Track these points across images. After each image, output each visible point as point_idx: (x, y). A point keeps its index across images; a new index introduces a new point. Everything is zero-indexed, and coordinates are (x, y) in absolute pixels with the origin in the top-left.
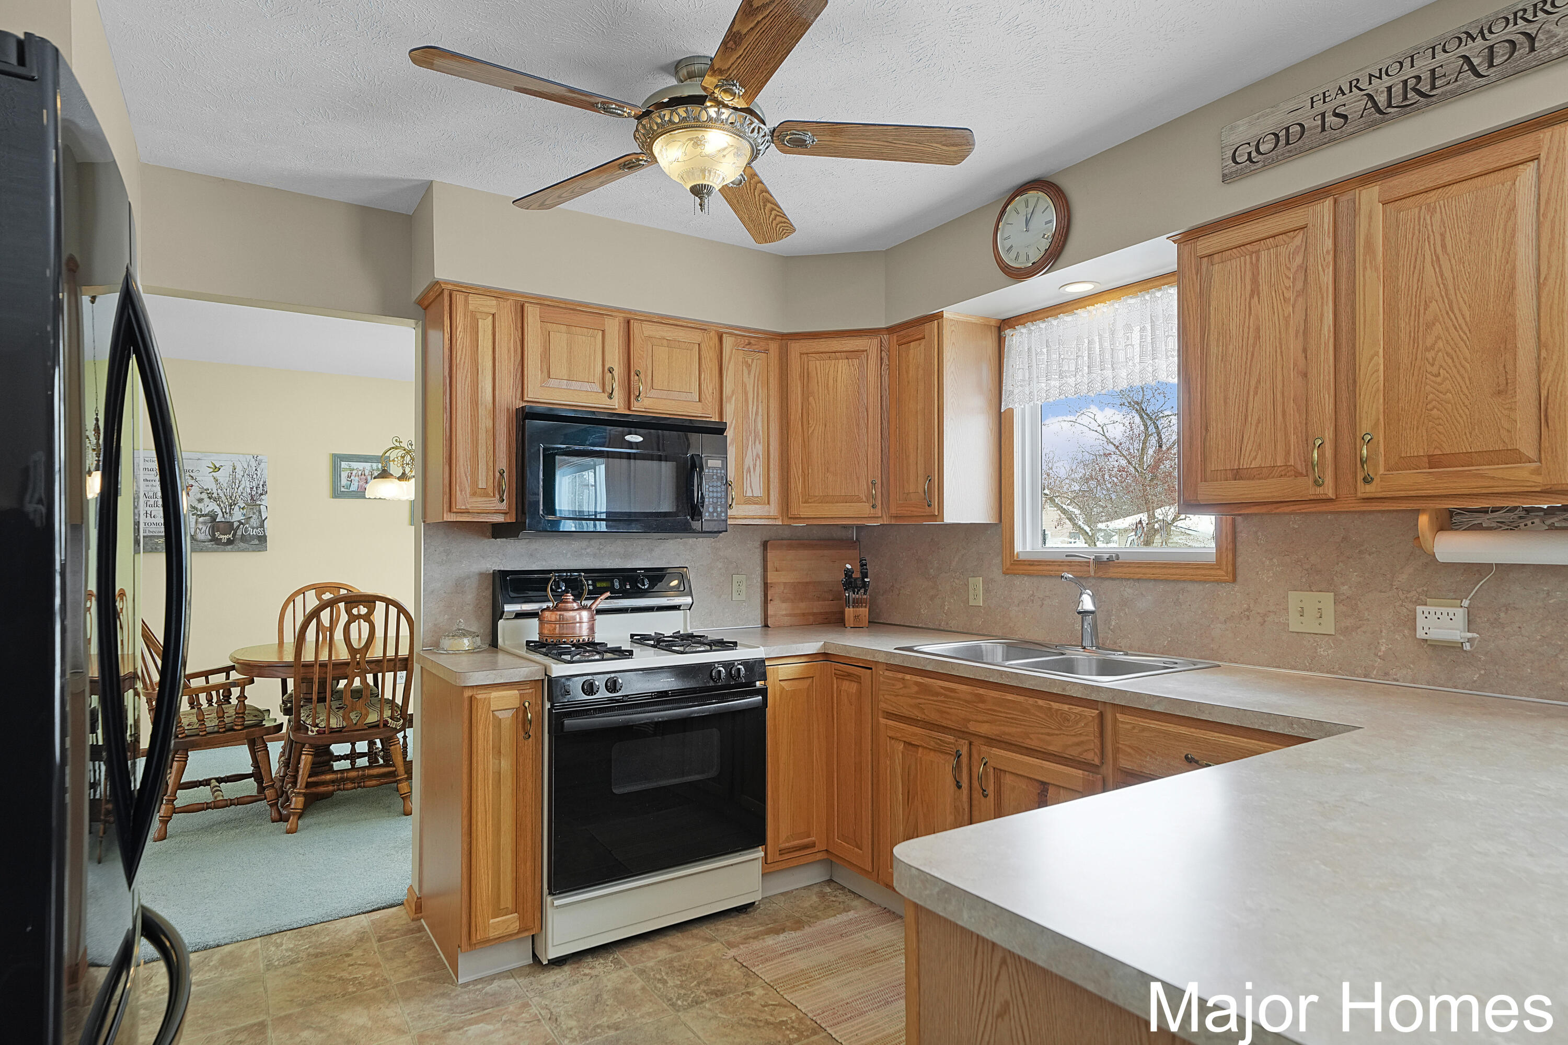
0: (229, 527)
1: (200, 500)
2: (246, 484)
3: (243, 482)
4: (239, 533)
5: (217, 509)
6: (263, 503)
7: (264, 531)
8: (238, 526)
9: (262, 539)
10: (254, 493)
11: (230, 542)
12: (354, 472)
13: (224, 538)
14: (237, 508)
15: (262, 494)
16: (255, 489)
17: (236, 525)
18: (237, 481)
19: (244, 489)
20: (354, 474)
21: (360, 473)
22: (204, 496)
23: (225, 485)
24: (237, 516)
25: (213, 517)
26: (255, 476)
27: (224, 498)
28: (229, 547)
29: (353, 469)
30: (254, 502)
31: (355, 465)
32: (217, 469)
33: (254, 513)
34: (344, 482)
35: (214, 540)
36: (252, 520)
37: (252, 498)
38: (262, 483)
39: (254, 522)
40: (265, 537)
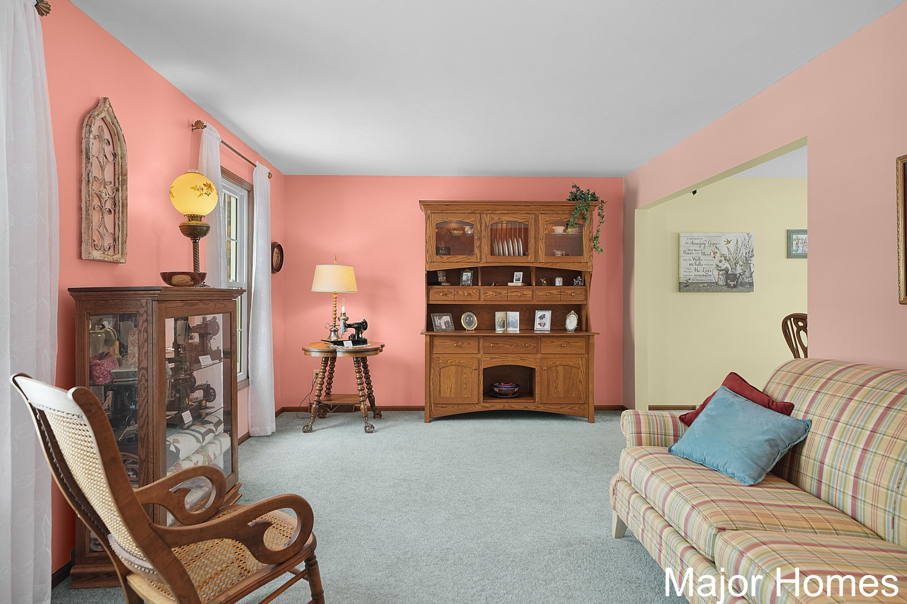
0: (734, 277)
1: (721, 261)
2: (743, 251)
3: (742, 249)
4: (739, 281)
5: (729, 266)
6: (752, 262)
7: (752, 279)
8: (739, 276)
9: (751, 284)
10: (747, 256)
11: (735, 286)
12: (800, 241)
13: (732, 283)
14: (738, 265)
15: (751, 257)
16: (748, 254)
17: (738, 275)
18: (739, 249)
19: (742, 254)
20: (800, 242)
21: (803, 241)
22: (723, 258)
23: (733, 252)
24: (739, 270)
25: (727, 270)
26: (748, 246)
27: (732, 260)
28: (735, 289)
29: (799, 239)
30: (747, 262)
31: (800, 236)
32: (729, 242)
33: (747, 269)
34: (794, 248)
35: (727, 285)
36: (746, 273)
37: (746, 260)
38: (751, 250)
39: (747, 274)
40: (753, 283)
